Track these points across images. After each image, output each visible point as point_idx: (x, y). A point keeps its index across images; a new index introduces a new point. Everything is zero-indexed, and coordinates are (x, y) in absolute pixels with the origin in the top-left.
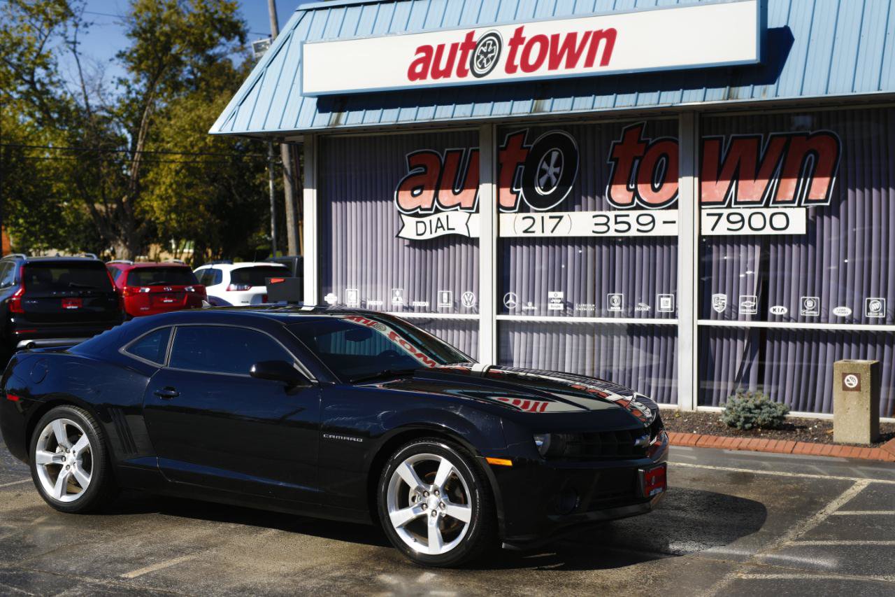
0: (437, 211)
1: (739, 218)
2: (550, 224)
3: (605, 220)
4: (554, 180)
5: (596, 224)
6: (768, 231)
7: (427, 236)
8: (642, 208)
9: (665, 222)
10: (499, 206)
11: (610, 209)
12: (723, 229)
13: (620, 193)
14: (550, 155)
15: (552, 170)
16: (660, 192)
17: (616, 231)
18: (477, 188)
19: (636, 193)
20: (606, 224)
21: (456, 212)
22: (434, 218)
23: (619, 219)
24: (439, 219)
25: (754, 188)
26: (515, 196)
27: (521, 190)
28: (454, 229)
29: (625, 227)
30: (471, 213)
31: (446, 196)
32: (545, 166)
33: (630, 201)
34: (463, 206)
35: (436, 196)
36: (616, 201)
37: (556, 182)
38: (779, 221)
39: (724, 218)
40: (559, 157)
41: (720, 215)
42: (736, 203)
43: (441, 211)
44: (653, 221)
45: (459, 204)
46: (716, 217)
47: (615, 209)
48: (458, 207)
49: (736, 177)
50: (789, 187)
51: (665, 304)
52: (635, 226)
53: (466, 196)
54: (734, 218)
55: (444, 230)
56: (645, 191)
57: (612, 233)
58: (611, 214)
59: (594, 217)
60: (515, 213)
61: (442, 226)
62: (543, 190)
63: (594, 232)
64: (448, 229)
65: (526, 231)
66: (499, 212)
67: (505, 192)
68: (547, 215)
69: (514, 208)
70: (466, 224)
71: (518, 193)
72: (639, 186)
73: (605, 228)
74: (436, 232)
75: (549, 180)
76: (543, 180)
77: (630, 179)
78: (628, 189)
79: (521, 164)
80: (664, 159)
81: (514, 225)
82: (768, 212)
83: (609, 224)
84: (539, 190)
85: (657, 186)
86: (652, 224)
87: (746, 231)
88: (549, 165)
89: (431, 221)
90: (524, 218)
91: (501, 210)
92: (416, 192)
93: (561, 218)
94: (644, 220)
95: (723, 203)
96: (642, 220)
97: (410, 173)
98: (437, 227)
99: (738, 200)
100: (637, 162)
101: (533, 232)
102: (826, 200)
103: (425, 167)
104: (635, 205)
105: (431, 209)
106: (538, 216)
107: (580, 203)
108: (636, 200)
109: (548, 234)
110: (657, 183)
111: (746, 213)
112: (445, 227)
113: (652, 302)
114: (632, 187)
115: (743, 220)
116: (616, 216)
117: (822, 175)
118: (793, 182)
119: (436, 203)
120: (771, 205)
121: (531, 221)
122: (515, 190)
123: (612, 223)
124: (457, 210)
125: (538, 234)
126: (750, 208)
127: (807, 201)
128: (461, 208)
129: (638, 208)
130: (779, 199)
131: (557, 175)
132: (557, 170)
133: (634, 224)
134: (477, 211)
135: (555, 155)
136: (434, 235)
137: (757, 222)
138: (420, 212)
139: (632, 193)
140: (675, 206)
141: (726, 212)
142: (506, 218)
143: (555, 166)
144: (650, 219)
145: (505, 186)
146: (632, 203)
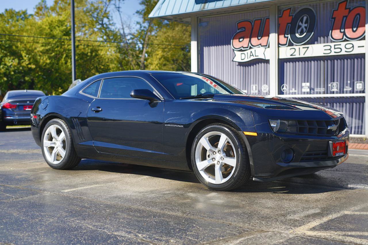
0: (251, 48)
2: (303, 51)
4: (305, 30)
7: (246, 60)
8: (348, 41)
9: (359, 47)
10: (279, 44)
11: (332, 42)
13: (337, 34)
14: (303, 18)
15: (304, 25)
16: (356, 32)
18: (269, 36)
19: (344, 34)
20: (330, 49)
21: (259, 48)
22: (249, 51)
23: (336, 47)
24: (251, 52)
26: (286, 39)
27: (289, 36)
28: (258, 56)
29: (339, 50)
30: (266, 48)
31: (254, 41)
32: (300, 24)
33: (341, 38)
34: (262, 45)
35: (250, 41)
36: (335, 38)
37: (306, 31)
40: (307, 19)
43: (252, 48)
44: (353, 47)
45: (260, 44)
47: (334, 42)
48: (260, 46)
51: (359, 86)
52: (344, 50)
53: (264, 40)
55: (254, 56)
56: (349, 32)
57: (333, 54)
58: (332, 45)
59: (324, 46)
60: (286, 47)
61: (253, 55)
62: (300, 35)
63: (324, 53)
64: (256, 56)
65: (291, 55)
66: (279, 47)
67: (282, 37)
68: (301, 47)
69: (286, 44)
70: (264, 54)
71: (287, 37)
72: (346, 30)
73: (329, 51)
74: (250, 57)
75: (302, 30)
76: (299, 30)
77: (342, 27)
78: (341, 32)
79: (289, 23)
80: (358, 16)
81: (286, 52)
84: (297, 35)
85: (355, 29)
86: (352, 48)
88: (302, 23)
89: (247, 53)
90: (291, 49)
91: (280, 46)
92: (241, 40)
93: (308, 48)
94: (349, 46)
96: (348, 46)
97: (238, 31)
98: (250, 56)
100: (345, 18)
101: (295, 55)
103: (244, 28)
104: (344, 39)
105: (247, 47)
106: (297, 48)
107: (317, 41)
108: (345, 37)
109: (302, 56)
110: (355, 28)
112: (254, 55)
113: (353, 85)
114: (342, 31)
116: (335, 45)
119: (250, 45)
121: (294, 50)
122: (286, 36)
123: (333, 49)
124: (259, 47)
125: (297, 56)
128: (261, 46)
129: (345, 40)
131: (306, 27)
132: (306, 25)
133: (344, 49)
134: (269, 47)
135: (305, 18)
136: (249, 59)
138: (243, 49)
139: (342, 34)
140: (364, 39)
142: (282, 49)
143: (305, 23)
145: (281, 34)
146: (343, 38)
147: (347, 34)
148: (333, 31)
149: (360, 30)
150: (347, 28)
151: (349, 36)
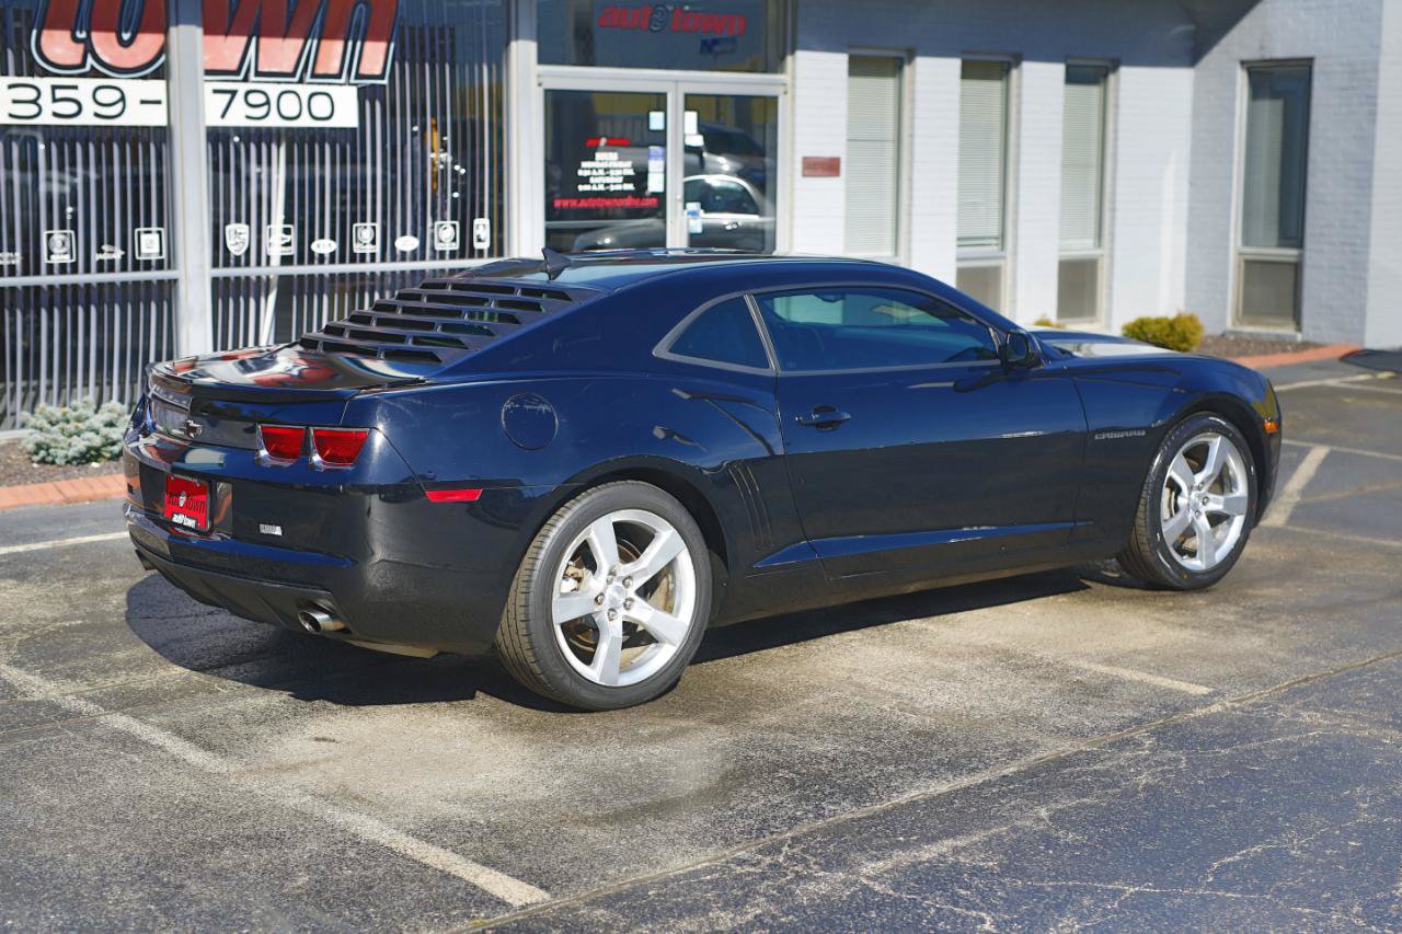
1: (262, 99)
3: (32, 94)
5: (15, 102)
6: (305, 122)
8: (103, 76)
9: (143, 102)
11: (40, 73)
12: (238, 117)
13: (58, 45)
16: (133, 48)
17: (55, 115)
19: (89, 49)
20: (34, 102)
23: (60, 94)
25: (281, 52)
29: (71, 108)
33: (78, 61)
36: (52, 59)
38: (321, 106)
39: (240, 97)
41: (233, 93)
42: (258, 74)
44: (123, 99)
46: (228, 96)
47: (52, 74)
49: (257, 31)
50: (332, 53)
51: (150, 245)
52: (89, 108)
54: (256, 99)
56: (105, 45)
57: (47, 119)
58: (45, 84)
59: (11, 87)
63: (11, 115)
72: (95, 36)
73: (33, 109)
77: (81, 22)
78: (75, 39)
82: (305, 90)
83: (40, 101)
85: (126, 36)
86: (120, 105)
87: (274, 121)
94: (107, 96)
95: (237, 72)
96: (104, 96)
99: (260, 69)
102: (382, 77)
104: (88, 68)
108: (90, 61)
110: (126, 31)
111: (273, 90)
114: (82, 35)
115: (268, 103)
116: (54, 88)
117: (377, 39)
118: (338, 46)
120: (308, 78)
123: (45, 100)
126: (279, 83)
127: (358, 76)
129: (94, 74)
130: (320, 70)
133: (88, 103)
137: (290, 106)
139: (80, 48)
140: (165, 73)
141: (242, 88)
144: (117, 95)
146: (83, 65)
147: (98, 50)
148: (45, 33)
149: (147, 44)
150: (100, 29)
151: (106, 59)
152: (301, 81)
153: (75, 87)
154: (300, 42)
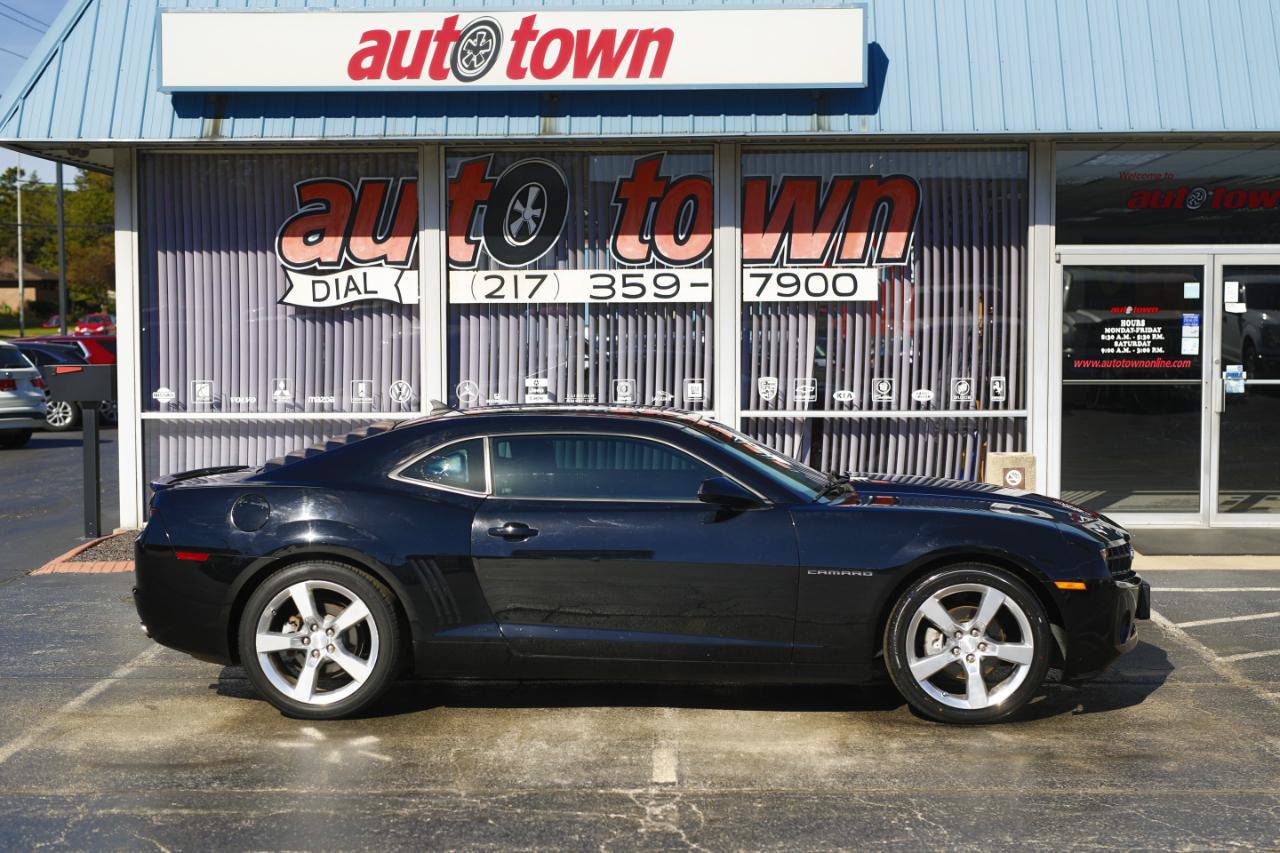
0: (348, 266)
1: (792, 280)
2: (526, 286)
3: (608, 281)
4: (533, 225)
5: (595, 287)
6: (830, 297)
7: (331, 302)
8: (662, 267)
9: (693, 285)
10: (449, 260)
11: (614, 266)
12: (771, 294)
13: (630, 246)
15: (529, 213)
16: (686, 245)
17: (625, 295)
18: (414, 235)
19: (653, 247)
20: (610, 287)
21: (379, 268)
22: (343, 276)
23: (629, 280)
24: (350, 278)
25: (811, 244)
26: (473, 247)
27: (482, 238)
28: (375, 292)
29: (637, 290)
30: (403, 270)
31: (362, 245)
32: (518, 207)
33: (644, 256)
34: (390, 260)
35: (346, 244)
36: (623, 256)
37: (536, 230)
38: (845, 285)
39: (773, 280)
40: (540, 195)
41: (768, 277)
42: (790, 261)
43: (354, 267)
44: (677, 283)
45: (384, 257)
46: (763, 279)
47: (623, 267)
48: (382, 262)
49: (788, 228)
50: (856, 243)
51: (694, 391)
52: (651, 289)
53: (395, 246)
54: (785, 280)
56: (665, 244)
57: (618, 299)
58: (618, 274)
59: (592, 277)
60: (474, 270)
61: (356, 289)
62: (518, 240)
63: (592, 297)
64: (365, 292)
65: (491, 297)
66: (449, 271)
67: (458, 243)
68: (522, 274)
69: (472, 263)
70: (396, 286)
71: (477, 243)
72: (657, 237)
73: (608, 292)
74: (346, 296)
75: (526, 225)
76: (516, 228)
77: (643, 228)
78: (642, 241)
79: (481, 202)
80: (691, 201)
81: (472, 288)
82: (830, 273)
83: (614, 287)
84: (511, 241)
85: (681, 237)
86: (675, 288)
87: (802, 296)
88: (525, 206)
89: (337, 280)
90: (487, 278)
91: (452, 267)
92: (312, 239)
93: (543, 278)
94: (663, 281)
95: (772, 260)
96: (662, 281)
97: (301, 211)
98: (348, 289)
99: (791, 257)
100: (654, 205)
101: (502, 297)
102: (902, 259)
103: (327, 203)
104: (651, 261)
105: (337, 264)
106: (508, 275)
107: (567, 259)
108: (653, 255)
109: (524, 299)
110: (682, 234)
111: (802, 274)
112: (361, 288)
114: (647, 238)
115: (798, 283)
116: (625, 277)
117: (898, 230)
118: (863, 237)
119: (345, 255)
120: (834, 264)
121: (499, 281)
122: (472, 238)
123: (618, 285)
124: (380, 265)
125: (509, 299)
126: (807, 267)
127: (880, 260)
128: (388, 263)
129: (655, 265)
130: (844, 256)
131: (537, 220)
132: (537, 212)
133: (650, 286)
134: (415, 267)
135: (533, 192)
136: (344, 301)
137: (817, 285)
138: (319, 267)
139: (647, 246)
140: (710, 263)
141: (776, 272)
142: (460, 277)
143: (535, 208)
144: (673, 280)
145: (457, 233)
146: (648, 259)
147: (659, 248)
148: (620, 238)
149: (697, 243)
150: (660, 233)
151: (665, 254)
152: (829, 265)
153: (641, 276)
154: (827, 235)
